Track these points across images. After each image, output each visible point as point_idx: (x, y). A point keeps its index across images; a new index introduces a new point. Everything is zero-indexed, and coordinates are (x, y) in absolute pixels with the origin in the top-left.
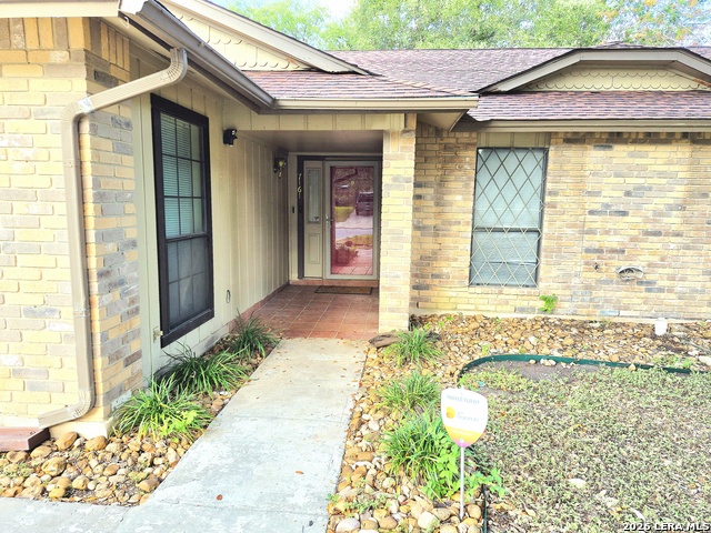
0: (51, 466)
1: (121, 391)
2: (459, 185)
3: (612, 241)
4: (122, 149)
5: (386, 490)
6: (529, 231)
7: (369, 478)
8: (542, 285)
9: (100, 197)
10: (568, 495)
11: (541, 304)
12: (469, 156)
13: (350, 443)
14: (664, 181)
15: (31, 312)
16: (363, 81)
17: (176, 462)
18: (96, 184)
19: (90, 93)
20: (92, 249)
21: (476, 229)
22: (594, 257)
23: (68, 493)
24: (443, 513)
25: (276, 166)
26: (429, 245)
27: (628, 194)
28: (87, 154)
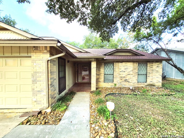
0: (42, 118)
1: (53, 103)
2: (102, 68)
3: (123, 76)
4: (54, 65)
5: (98, 119)
6: (112, 74)
7: (95, 117)
8: (114, 82)
9: (51, 72)
10: (126, 117)
11: (114, 85)
12: (103, 64)
13: (91, 110)
14: (130, 67)
15: (39, 91)
16: (88, 54)
17: (63, 116)
18: (50, 70)
19: (50, 57)
20: (49, 81)
21: (105, 74)
22: (121, 78)
23: (45, 123)
24: (108, 122)
25: (74, 65)
26: (98, 77)
27: (125, 69)
28: (49, 66)
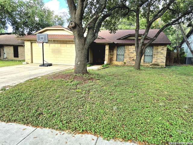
2: (115, 50)
3: (132, 56)
6: (123, 55)
8: (124, 61)
12: (116, 47)
21: (117, 55)
22: (130, 58)
26: (112, 56)
